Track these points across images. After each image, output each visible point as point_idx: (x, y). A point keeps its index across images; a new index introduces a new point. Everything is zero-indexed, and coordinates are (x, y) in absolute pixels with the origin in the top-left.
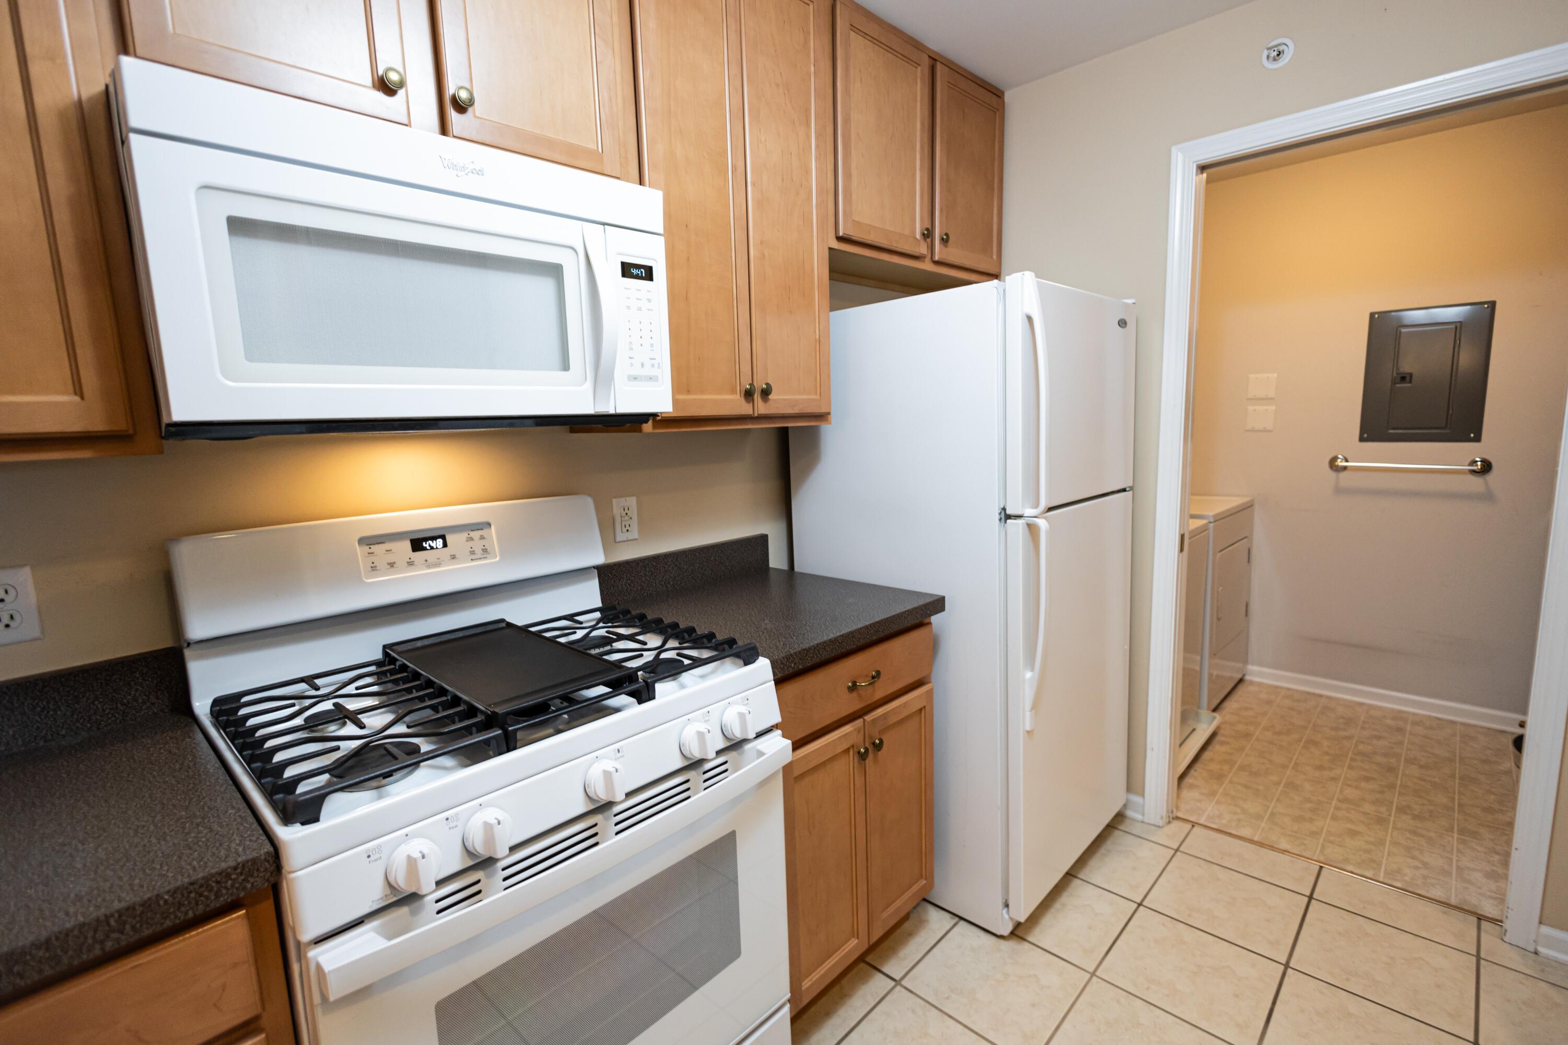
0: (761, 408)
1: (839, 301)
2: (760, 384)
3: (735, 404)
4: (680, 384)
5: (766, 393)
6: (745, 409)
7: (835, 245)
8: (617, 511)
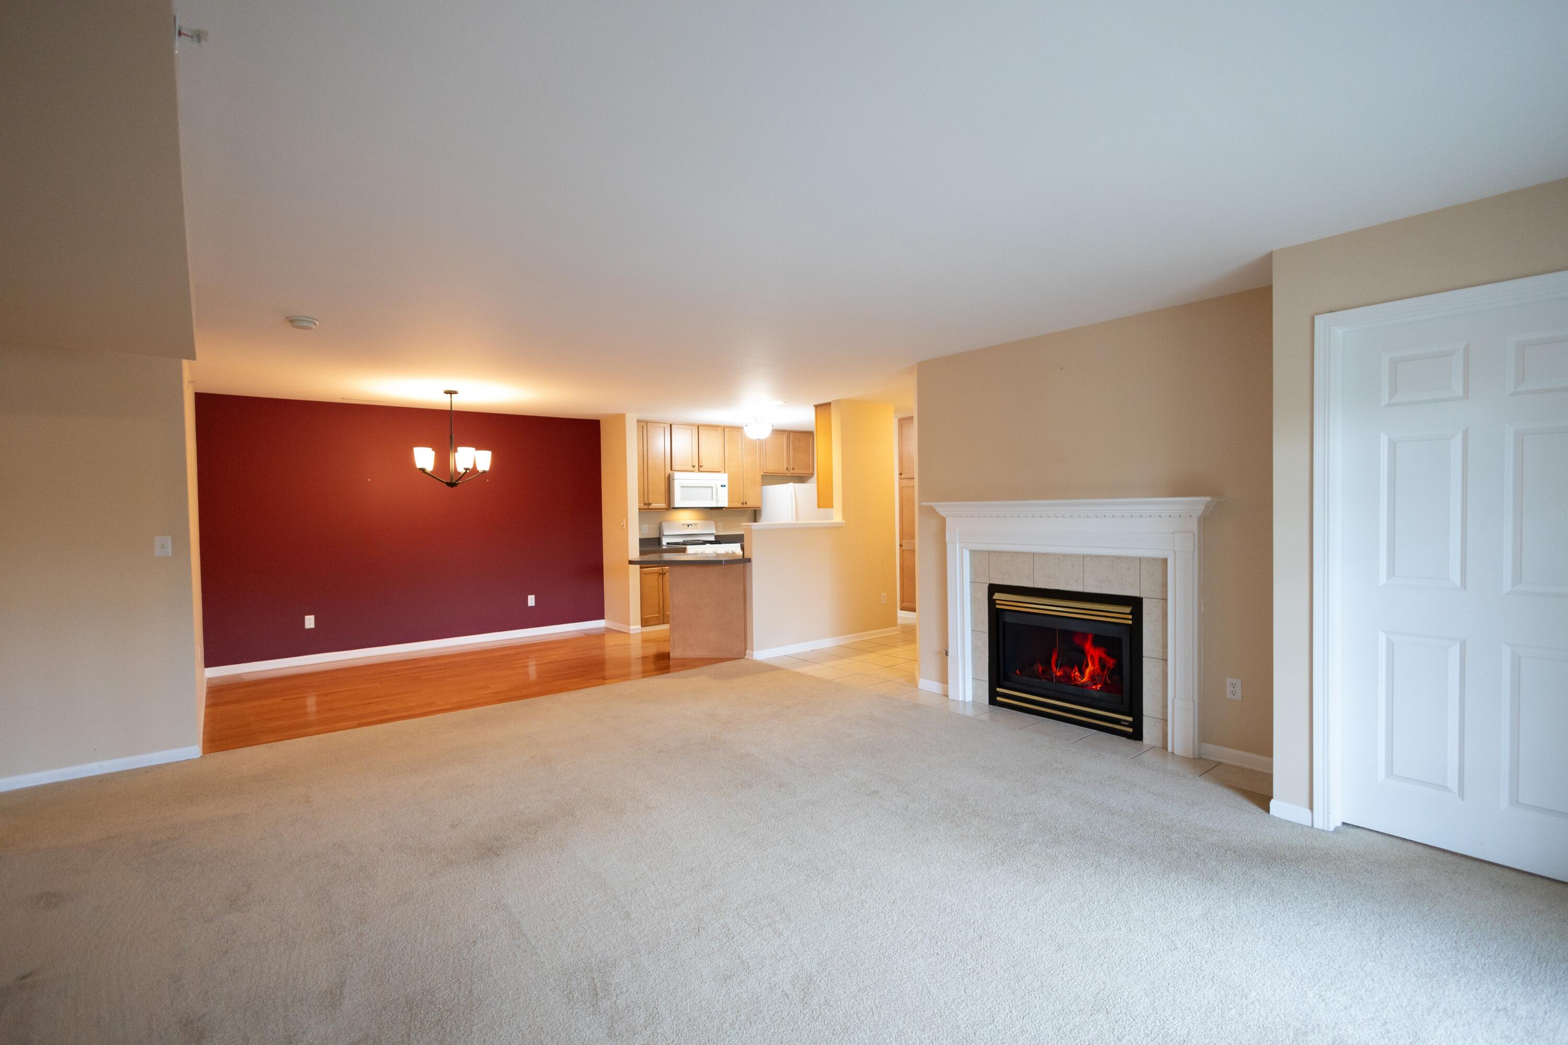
0: (745, 506)
1: (763, 484)
2: (745, 502)
3: (740, 505)
4: (730, 501)
5: (746, 503)
6: (742, 506)
7: (763, 474)
8: (718, 525)
